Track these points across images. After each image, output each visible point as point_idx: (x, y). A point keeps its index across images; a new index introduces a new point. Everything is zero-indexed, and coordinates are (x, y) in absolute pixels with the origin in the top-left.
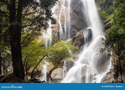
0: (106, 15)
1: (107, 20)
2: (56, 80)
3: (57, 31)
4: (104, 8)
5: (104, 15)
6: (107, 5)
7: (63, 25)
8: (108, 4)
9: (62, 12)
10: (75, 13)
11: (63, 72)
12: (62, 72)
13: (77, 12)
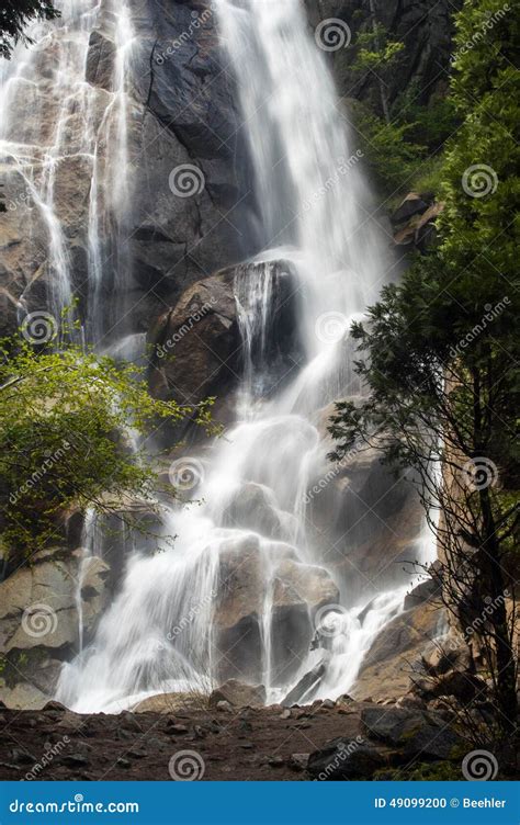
0: (407, 159)
1: (411, 196)
2: (23, 658)
3: (28, 273)
4: (391, 101)
5: (388, 154)
6: (416, 79)
7: (74, 232)
8: (419, 70)
9: (69, 123)
10: (173, 140)
11: (78, 597)
12: (71, 598)
13: (185, 127)
